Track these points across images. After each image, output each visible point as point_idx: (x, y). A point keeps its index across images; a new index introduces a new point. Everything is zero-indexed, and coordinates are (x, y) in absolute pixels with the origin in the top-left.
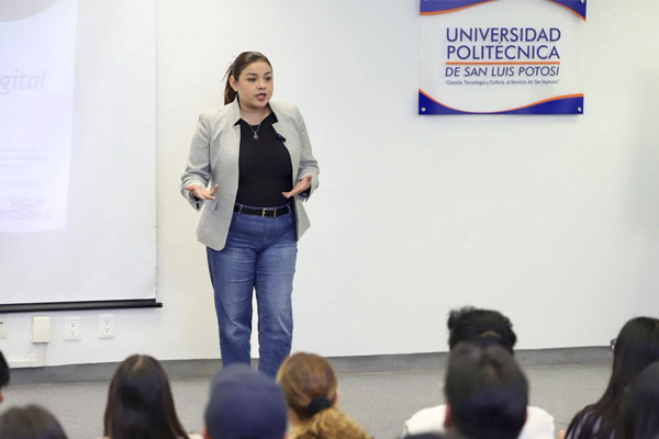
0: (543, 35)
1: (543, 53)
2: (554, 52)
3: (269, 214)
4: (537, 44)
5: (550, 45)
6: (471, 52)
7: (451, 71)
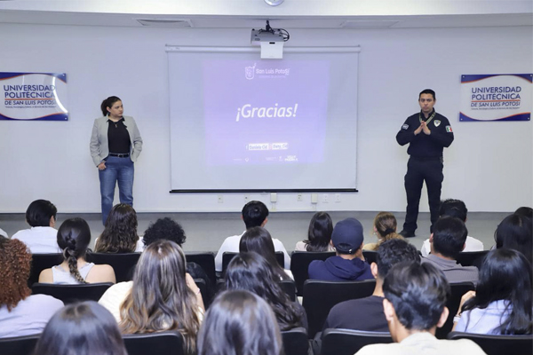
0: (513, 90)
1: (513, 96)
2: (518, 96)
3: (121, 156)
4: (510, 93)
5: (516, 93)
6: (482, 97)
7: (473, 104)
